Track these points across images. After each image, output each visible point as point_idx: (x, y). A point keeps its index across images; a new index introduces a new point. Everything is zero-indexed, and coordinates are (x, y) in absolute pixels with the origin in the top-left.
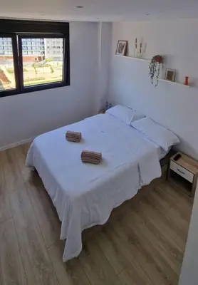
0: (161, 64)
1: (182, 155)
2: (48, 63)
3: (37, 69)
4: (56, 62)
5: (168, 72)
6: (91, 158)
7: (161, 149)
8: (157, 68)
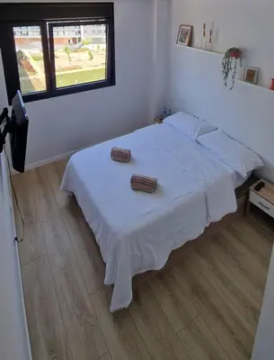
0: (238, 60)
1: (267, 184)
2: (85, 46)
3: (71, 55)
4: (96, 45)
5: (249, 71)
6: (144, 185)
7: (238, 174)
8: (233, 66)
